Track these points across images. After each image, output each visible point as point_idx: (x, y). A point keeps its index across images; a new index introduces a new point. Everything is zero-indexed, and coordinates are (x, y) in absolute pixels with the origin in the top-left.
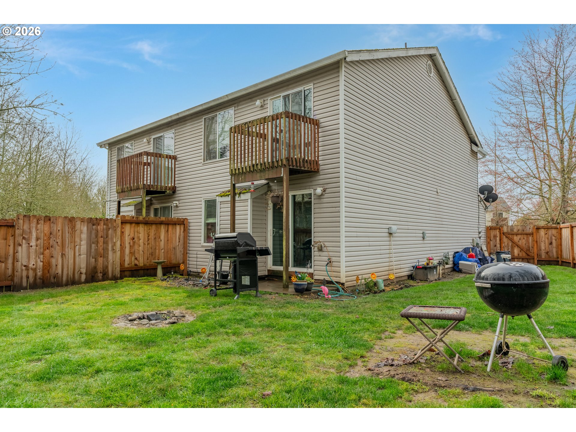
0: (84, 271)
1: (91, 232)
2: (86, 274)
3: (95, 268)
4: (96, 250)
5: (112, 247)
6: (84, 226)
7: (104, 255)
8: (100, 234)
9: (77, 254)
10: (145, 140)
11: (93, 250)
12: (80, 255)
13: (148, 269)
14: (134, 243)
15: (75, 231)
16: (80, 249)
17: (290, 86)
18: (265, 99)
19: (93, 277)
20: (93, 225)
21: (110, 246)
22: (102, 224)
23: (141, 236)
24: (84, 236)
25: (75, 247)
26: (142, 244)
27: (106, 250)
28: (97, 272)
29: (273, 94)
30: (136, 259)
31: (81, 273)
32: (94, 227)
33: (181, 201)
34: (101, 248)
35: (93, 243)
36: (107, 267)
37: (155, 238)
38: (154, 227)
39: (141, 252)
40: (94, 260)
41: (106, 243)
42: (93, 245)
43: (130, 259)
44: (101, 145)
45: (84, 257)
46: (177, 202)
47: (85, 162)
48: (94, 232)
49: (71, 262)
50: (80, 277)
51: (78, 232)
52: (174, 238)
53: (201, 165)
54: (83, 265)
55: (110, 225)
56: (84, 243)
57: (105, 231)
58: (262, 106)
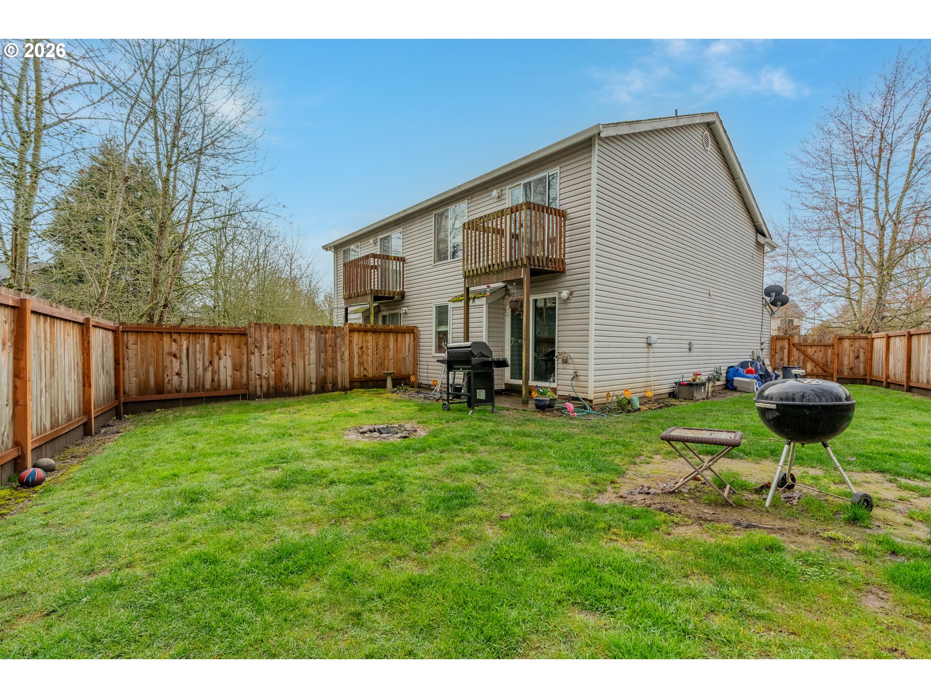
0: (314, 381)
1: (319, 341)
2: (316, 384)
3: (325, 378)
4: (325, 359)
5: (341, 356)
6: (312, 334)
7: (334, 365)
8: (329, 343)
9: (307, 364)
10: (371, 241)
11: (322, 360)
12: (309, 364)
13: (377, 381)
14: (363, 352)
15: (304, 340)
16: (309, 358)
17: (532, 172)
18: (503, 188)
19: (323, 387)
20: (322, 333)
21: (339, 355)
22: (330, 332)
23: (370, 345)
24: (313, 345)
25: (304, 356)
26: (370, 354)
27: (334, 359)
28: (326, 383)
29: (512, 183)
30: (365, 369)
31: (311, 383)
32: (322, 335)
33: (410, 308)
34: (330, 358)
35: (322, 352)
36: (336, 377)
37: (384, 348)
38: (382, 335)
39: (370, 362)
40: (323, 370)
41: (334, 352)
42: (322, 355)
43: (359, 369)
44: (326, 248)
45: (313, 366)
46: (406, 309)
47: (311, 267)
48: (322, 341)
49: (301, 371)
50: (311, 387)
51: (307, 340)
52: (404, 348)
53: (431, 266)
54: (313, 375)
55: (338, 333)
56: (313, 352)
57: (333, 340)
58: (499, 197)
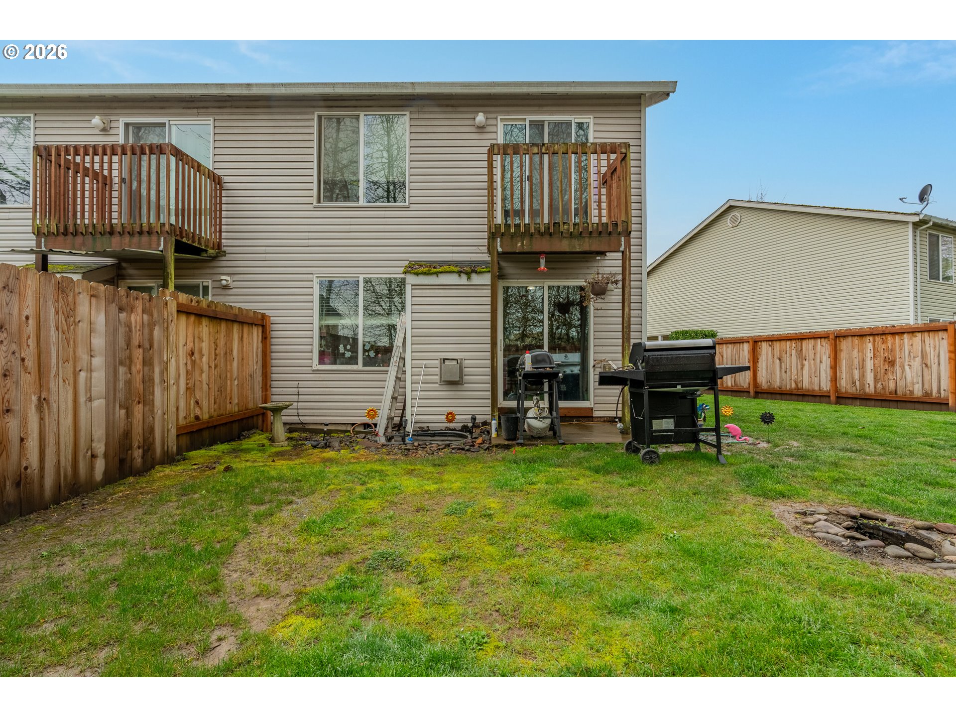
0: (100, 448)
1: (115, 330)
2: (106, 456)
3: (127, 435)
4: (128, 383)
5: (162, 373)
6: (98, 310)
7: (146, 400)
8: (136, 339)
9: (82, 399)
11: (121, 385)
12: (90, 400)
13: (215, 427)
14: (194, 363)
15: (76, 323)
16: (89, 380)
17: (545, 109)
19: (122, 461)
20: (121, 309)
21: (157, 370)
22: (140, 310)
23: (205, 345)
24: (99, 342)
25: (76, 375)
26: (206, 368)
27: (148, 381)
28: (130, 448)
30: (197, 403)
31: (93, 456)
32: (123, 316)
34: (139, 378)
35: (121, 363)
36: (152, 430)
37: (226, 353)
38: (223, 325)
39: (205, 387)
40: (123, 412)
41: (147, 362)
42: (122, 370)
43: (188, 404)
45: (99, 404)
48: (122, 330)
49: (67, 422)
50: (92, 468)
51: (83, 327)
52: (251, 354)
54: (99, 433)
55: (155, 315)
56: (98, 361)
57: (146, 331)
